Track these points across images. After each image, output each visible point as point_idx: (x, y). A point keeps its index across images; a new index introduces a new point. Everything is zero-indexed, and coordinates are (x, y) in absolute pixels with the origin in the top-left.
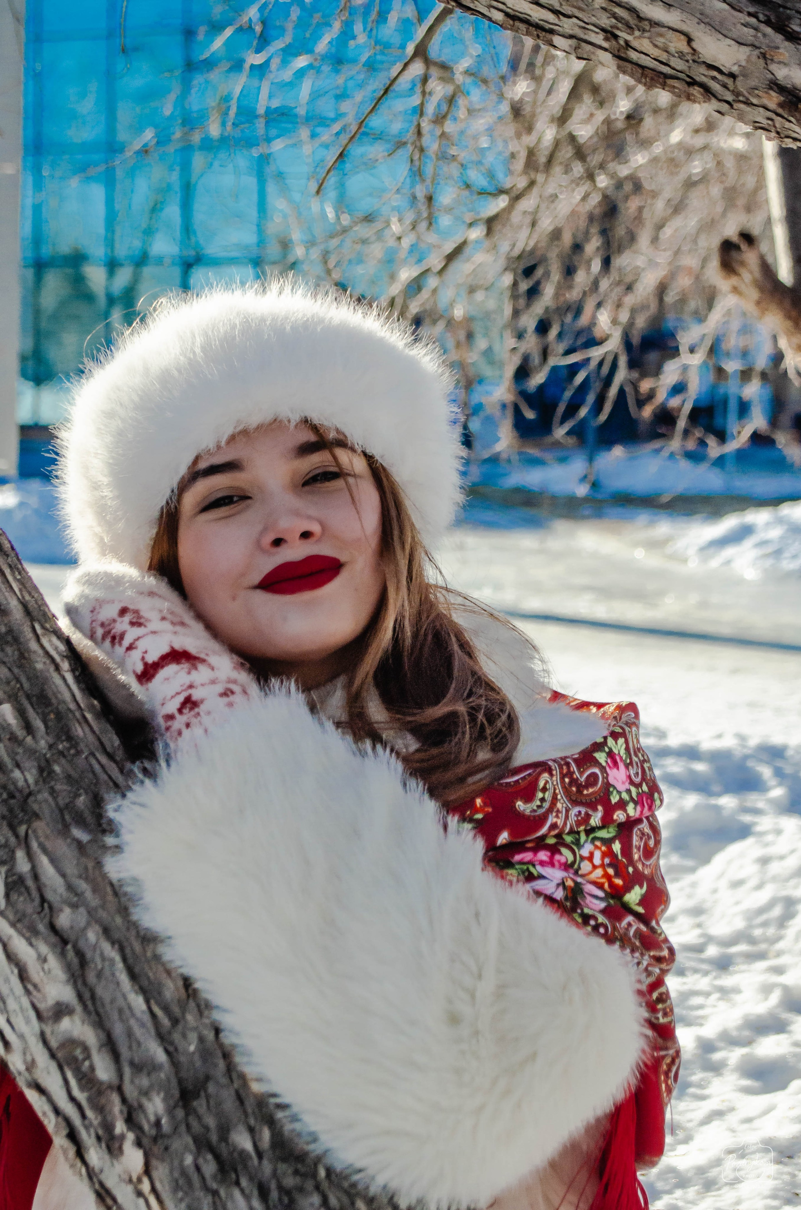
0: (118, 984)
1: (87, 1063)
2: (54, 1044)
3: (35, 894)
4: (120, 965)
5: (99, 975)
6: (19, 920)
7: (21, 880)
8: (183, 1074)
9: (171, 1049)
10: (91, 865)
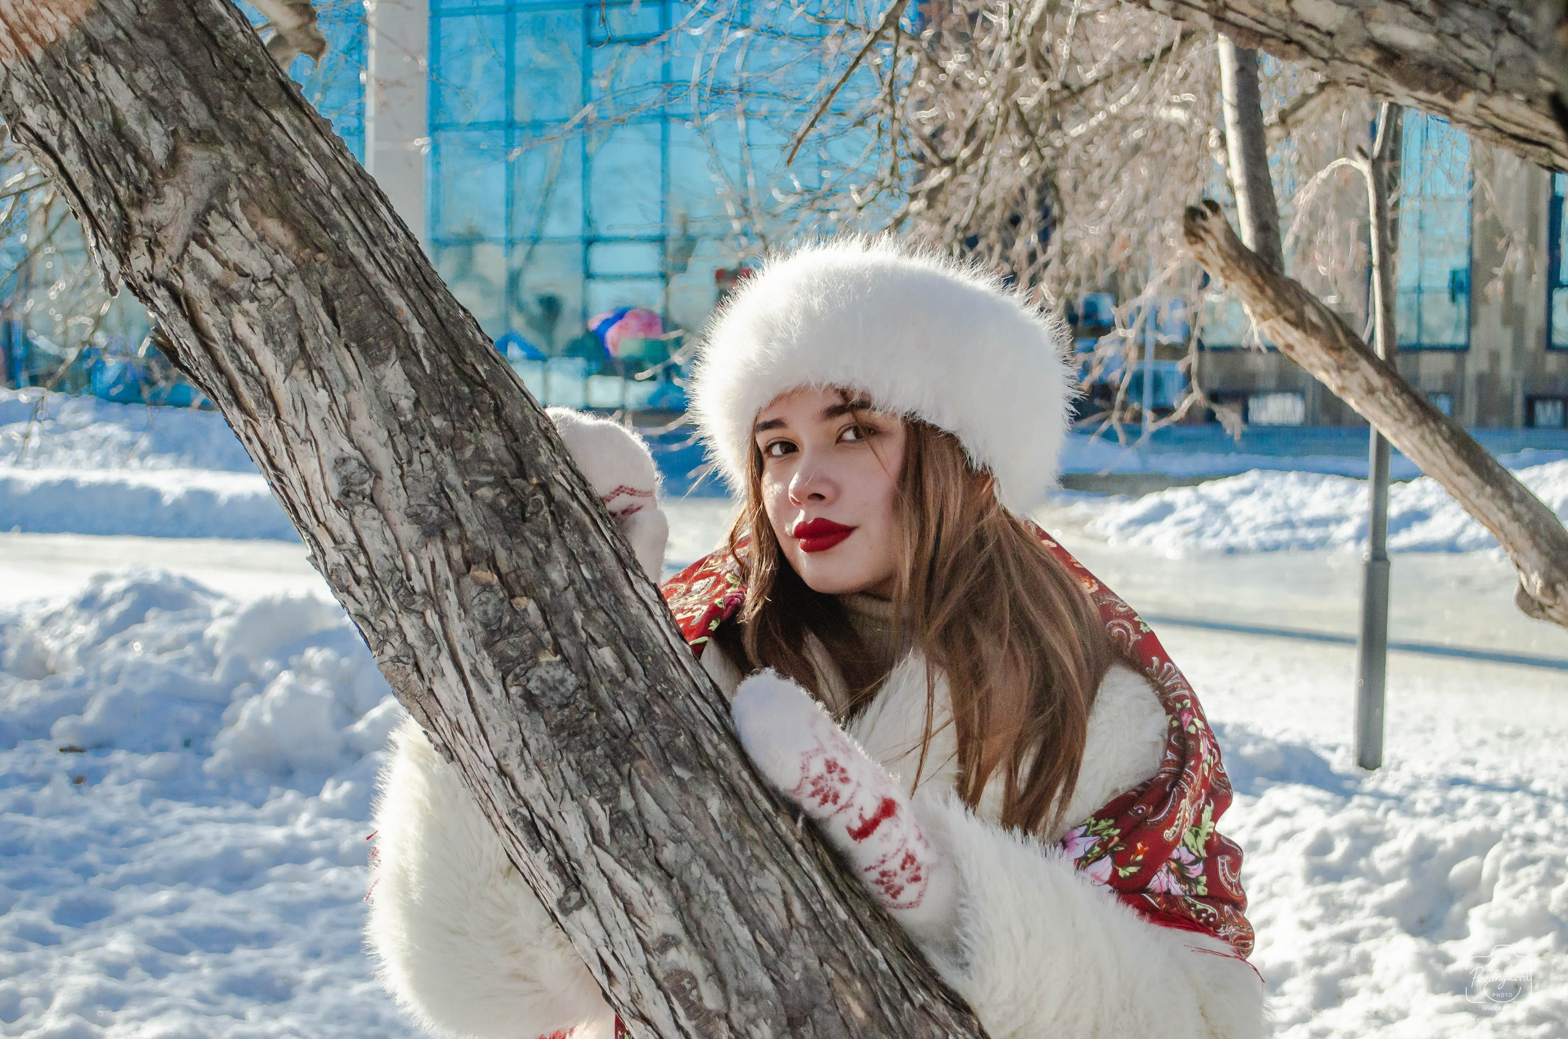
0: (723, 915)
1: (694, 992)
2: (660, 975)
3: (640, 830)
4: (725, 898)
5: (705, 907)
6: (625, 856)
7: (626, 815)
8: (789, 1002)
9: (776, 977)
10: (692, 802)
